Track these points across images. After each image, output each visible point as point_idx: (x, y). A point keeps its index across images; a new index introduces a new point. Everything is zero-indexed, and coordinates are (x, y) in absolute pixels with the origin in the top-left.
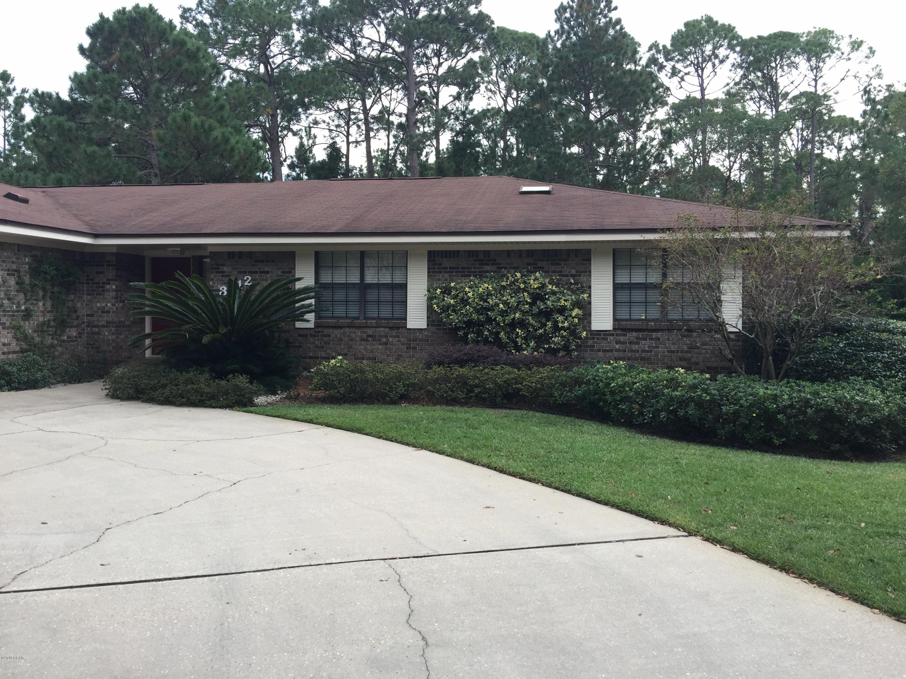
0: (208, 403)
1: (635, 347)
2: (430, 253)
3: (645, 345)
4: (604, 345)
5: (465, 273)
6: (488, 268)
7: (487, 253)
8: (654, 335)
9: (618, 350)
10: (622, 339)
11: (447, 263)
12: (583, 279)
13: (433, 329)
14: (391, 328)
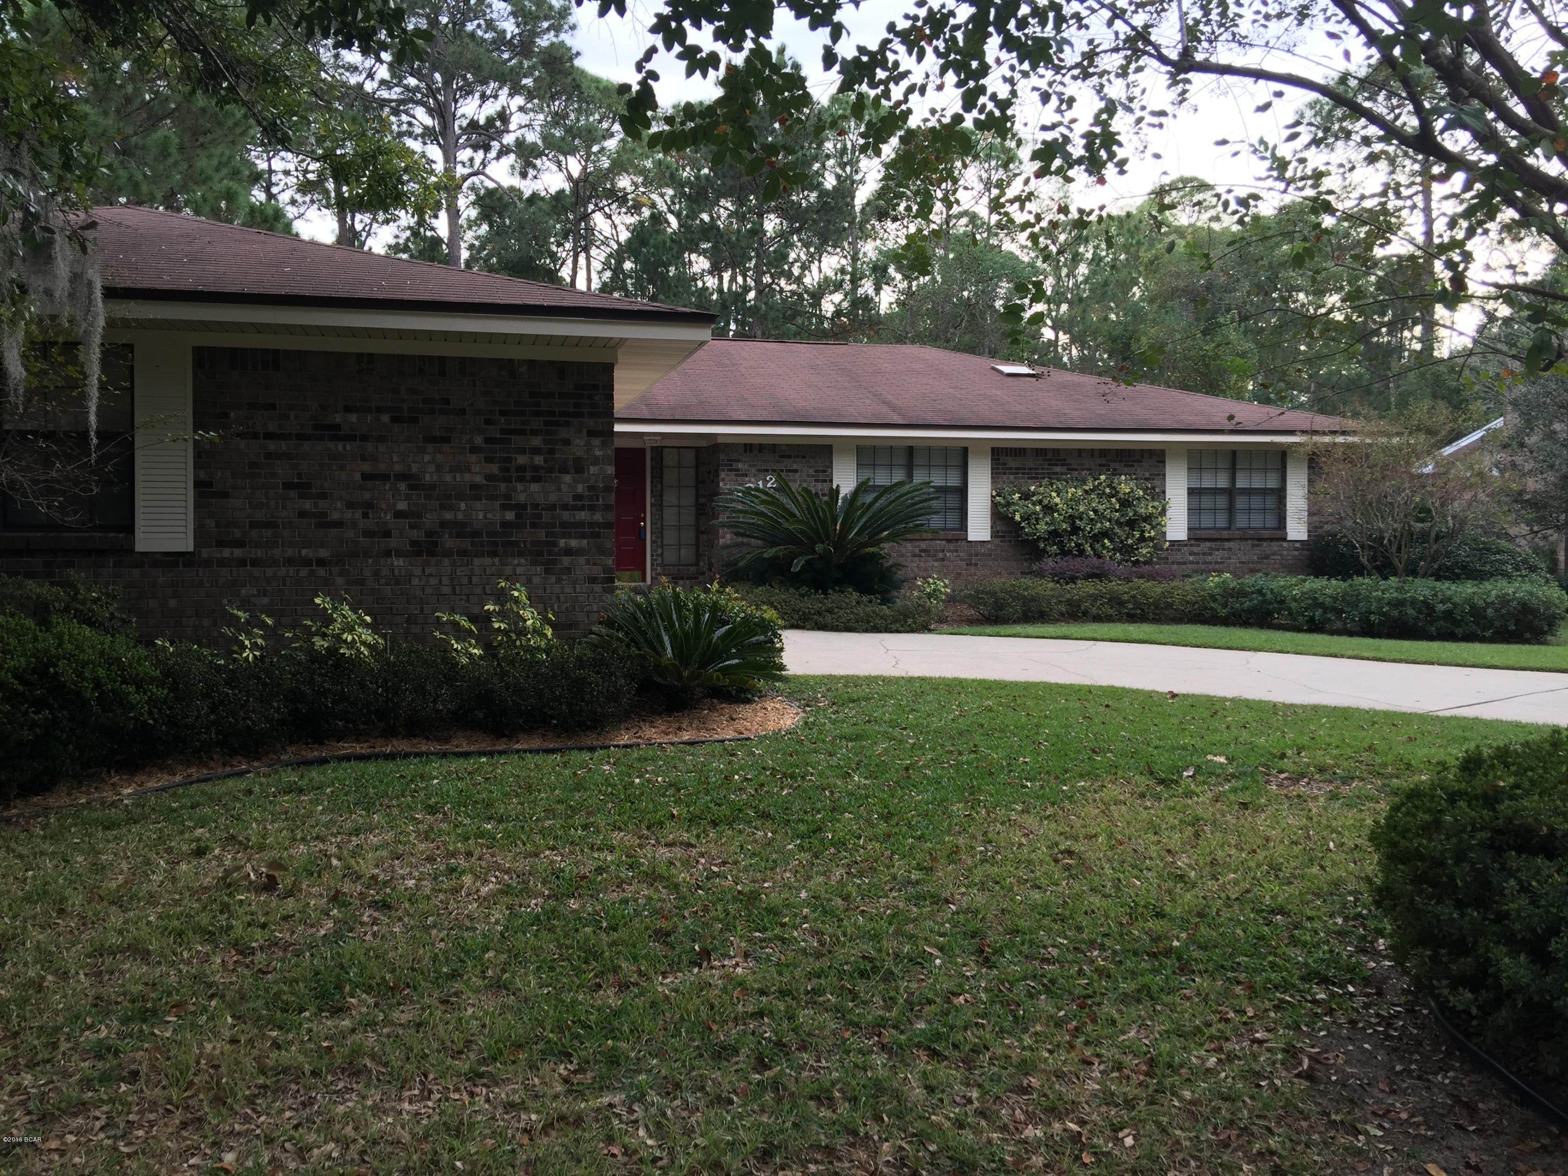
0: (894, 627)
1: (1209, 559)
2: (994, 450)
3: (1218, 555)
4: (1178, 557)
5: (1035, 477)
6: (1058, 469)
7: (1056, 451)
8: (1227, 545)
9: (1192, 563)
10: (1195, 549)
11: (1012, 463)
12: (1157, 482)
13: (997, 541)
14: (949, 541)
